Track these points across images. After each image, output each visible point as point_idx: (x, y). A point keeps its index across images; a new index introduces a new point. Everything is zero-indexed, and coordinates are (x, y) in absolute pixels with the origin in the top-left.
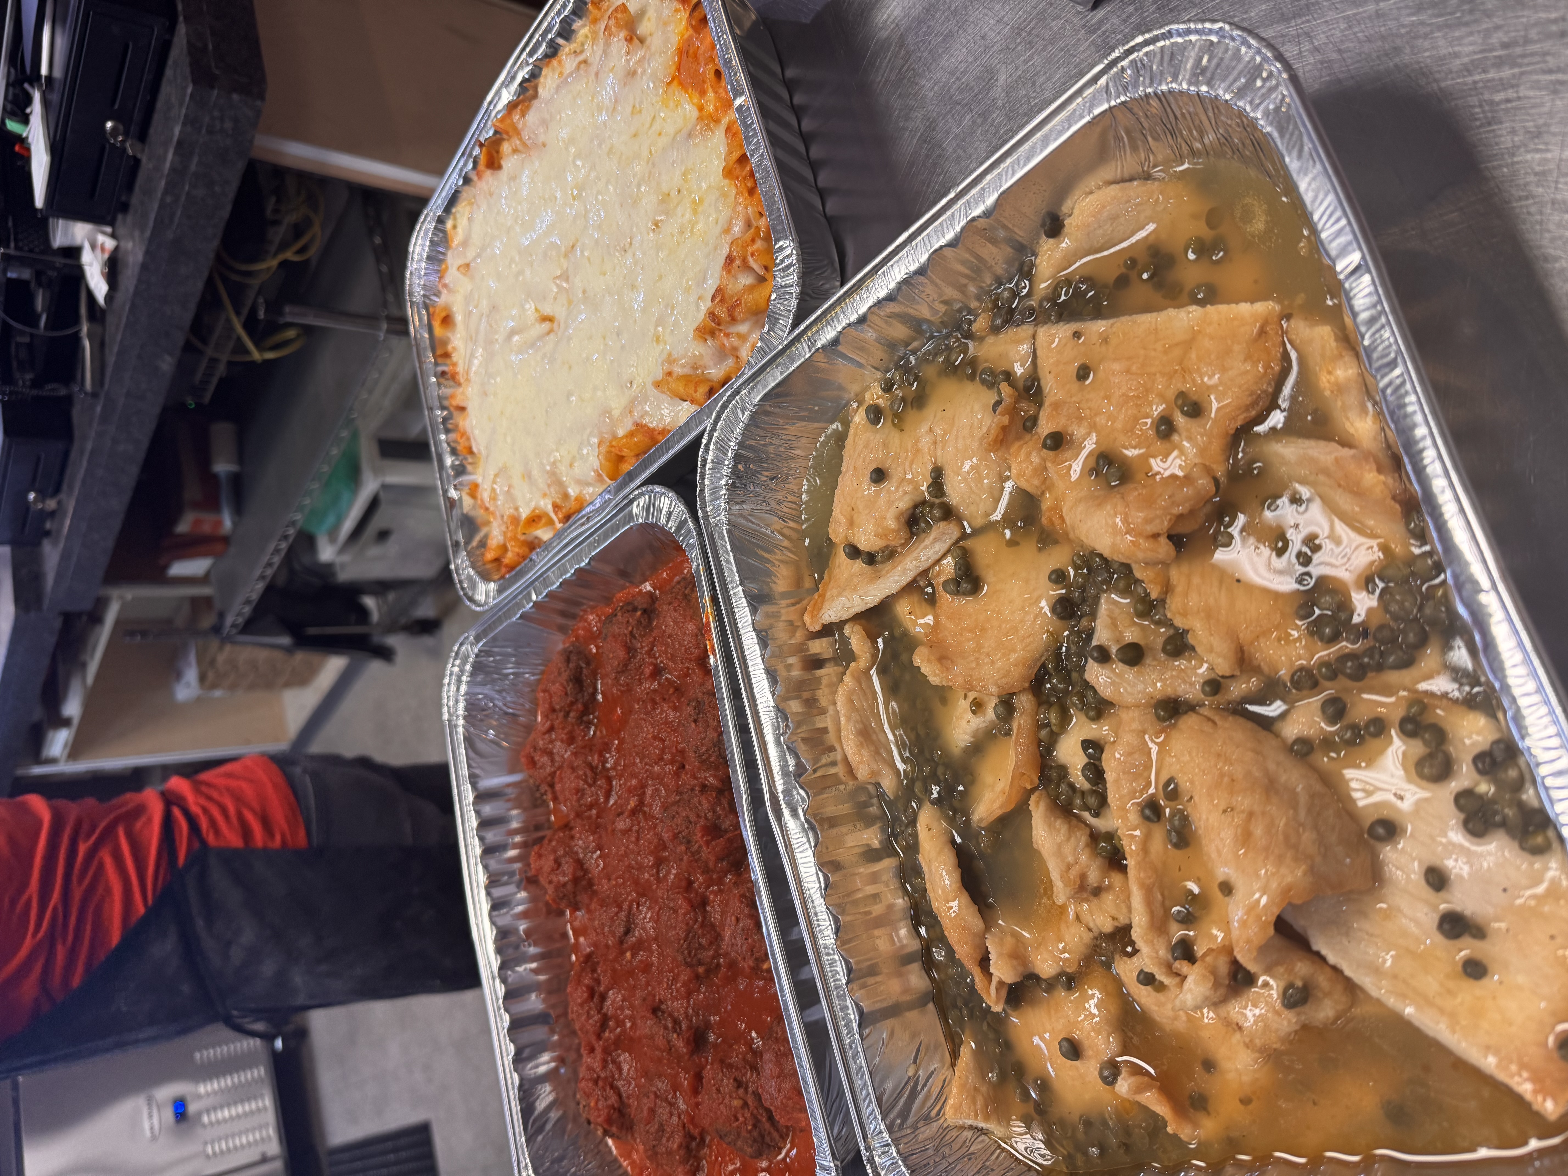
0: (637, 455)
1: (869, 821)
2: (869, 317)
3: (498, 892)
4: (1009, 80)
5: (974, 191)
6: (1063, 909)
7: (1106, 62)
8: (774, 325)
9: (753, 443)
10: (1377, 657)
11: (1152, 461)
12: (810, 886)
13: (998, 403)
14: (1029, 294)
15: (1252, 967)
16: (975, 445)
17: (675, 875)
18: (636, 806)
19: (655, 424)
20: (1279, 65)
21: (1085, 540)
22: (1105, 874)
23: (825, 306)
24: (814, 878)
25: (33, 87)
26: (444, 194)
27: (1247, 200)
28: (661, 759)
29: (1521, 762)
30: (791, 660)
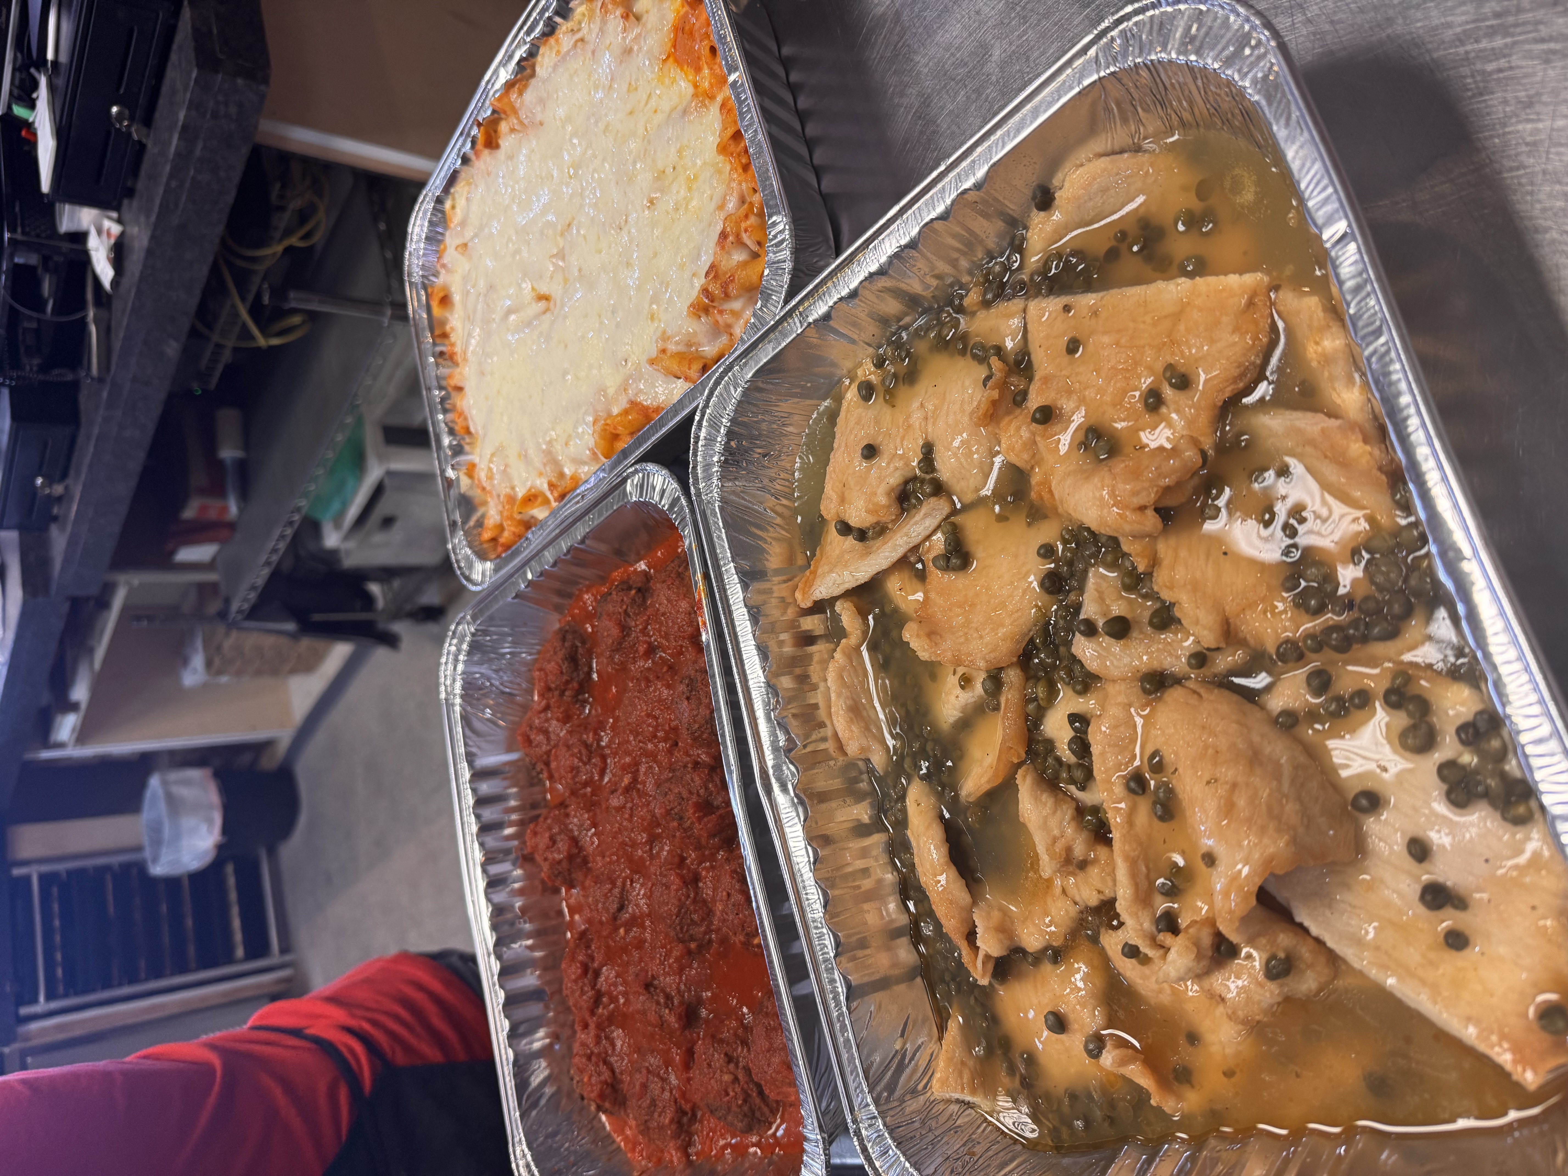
0: (632, 434)
1: (859, 797)
2: (860, 292)
3: (495, 869)
4: (1003, 55)
5: (964, 164)
6: (1049, 882)
7: (1096, 32)
8: (767, 301)
9: (745, 419)
10: (1362, 628)
11: (1142, 434)
12: (799, 860)
13: (988, 378)
14: (1020, 268)
15: (1234, 937)
16: (966, 419)
17: (668, 852)
18: (630, 783)
19: (649, 402)
20: (1267, 33)
21: (1073, 514)
22: (1091, 846)
23: (817, 281)
24: (804, 852)
25: (39, 72)
26: (442, 174)
27: (1237, 171)
28: (655, 736)
29: (1505, 733)
30: (784, 636)
